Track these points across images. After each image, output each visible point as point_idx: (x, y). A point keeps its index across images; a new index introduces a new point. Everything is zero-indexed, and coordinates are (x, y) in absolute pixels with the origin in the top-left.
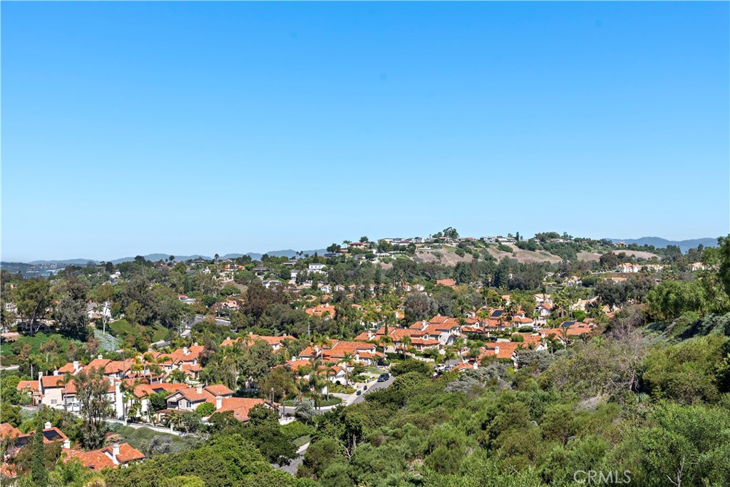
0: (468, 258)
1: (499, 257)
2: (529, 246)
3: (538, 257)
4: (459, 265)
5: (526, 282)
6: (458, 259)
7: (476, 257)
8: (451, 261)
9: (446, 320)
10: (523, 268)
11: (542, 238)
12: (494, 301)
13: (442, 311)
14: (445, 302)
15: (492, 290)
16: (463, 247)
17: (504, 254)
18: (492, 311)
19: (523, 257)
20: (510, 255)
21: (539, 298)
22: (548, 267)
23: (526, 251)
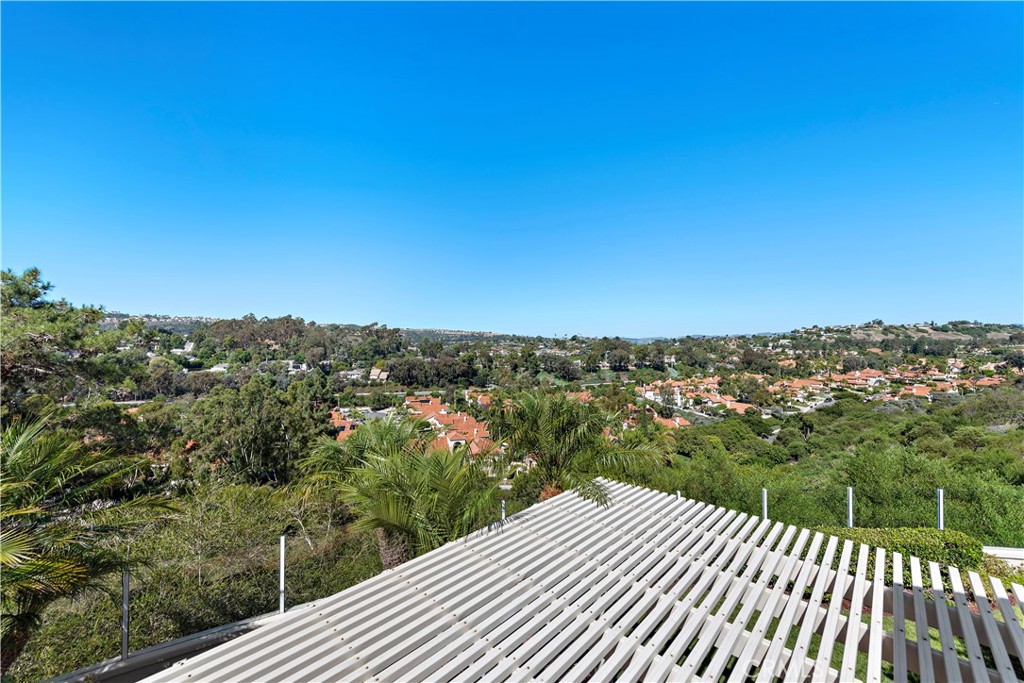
0: (891, 337)
1: (916, 337)
2: (944, 329)
3: (950, 336)
4: (883, 341)
5: (939, 352)
6: (883, 337)
7: (898, 335)
8: (879, 338)
9: (873, 371)
10: (936, 343)
11: (955, 324)
12: (913, 362)
13: (871, 366)
14: (873, 361)
15: (911, 356)
16: (886, 330)
17: (921, 334)
18: (910, 367)
19: (936, 336)
20: (926, 335)
21: (951, 361)
22: (959, 342)
23: (940, 332)
